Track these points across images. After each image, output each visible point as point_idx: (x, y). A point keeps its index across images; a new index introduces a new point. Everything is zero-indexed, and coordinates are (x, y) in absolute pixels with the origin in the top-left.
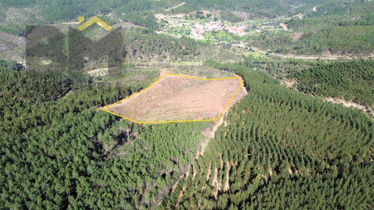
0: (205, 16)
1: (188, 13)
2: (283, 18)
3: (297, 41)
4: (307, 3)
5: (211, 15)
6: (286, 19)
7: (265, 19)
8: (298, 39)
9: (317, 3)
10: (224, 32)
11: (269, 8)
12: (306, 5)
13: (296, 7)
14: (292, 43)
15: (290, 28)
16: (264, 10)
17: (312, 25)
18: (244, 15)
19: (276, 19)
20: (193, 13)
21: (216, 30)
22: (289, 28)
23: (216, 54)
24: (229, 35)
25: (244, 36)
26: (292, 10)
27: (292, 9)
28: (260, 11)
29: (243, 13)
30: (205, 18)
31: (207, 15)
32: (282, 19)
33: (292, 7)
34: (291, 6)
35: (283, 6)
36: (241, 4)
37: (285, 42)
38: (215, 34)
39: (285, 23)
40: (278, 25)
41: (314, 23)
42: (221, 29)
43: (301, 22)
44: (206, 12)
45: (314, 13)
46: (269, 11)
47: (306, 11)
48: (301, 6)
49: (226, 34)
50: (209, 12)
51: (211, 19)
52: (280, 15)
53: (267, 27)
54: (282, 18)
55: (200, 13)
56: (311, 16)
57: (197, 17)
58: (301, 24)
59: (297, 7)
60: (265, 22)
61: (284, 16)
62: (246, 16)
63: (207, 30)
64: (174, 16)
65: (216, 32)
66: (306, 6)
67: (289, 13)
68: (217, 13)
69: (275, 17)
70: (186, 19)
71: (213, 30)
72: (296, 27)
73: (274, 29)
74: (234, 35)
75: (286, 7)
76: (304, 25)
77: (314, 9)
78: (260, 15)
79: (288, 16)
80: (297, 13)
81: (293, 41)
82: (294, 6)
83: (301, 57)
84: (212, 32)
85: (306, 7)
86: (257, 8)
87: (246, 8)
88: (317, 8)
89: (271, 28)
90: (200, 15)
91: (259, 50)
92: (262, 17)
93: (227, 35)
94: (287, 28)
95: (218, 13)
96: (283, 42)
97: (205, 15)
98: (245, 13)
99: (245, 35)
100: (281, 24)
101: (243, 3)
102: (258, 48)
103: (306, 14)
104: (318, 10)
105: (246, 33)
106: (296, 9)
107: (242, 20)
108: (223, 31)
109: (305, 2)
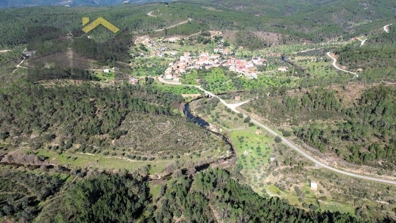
0: (213, 39)
1: (187, 34)
2: (335, 42)
3: (352, 106)
4: (373, 18)
5: (221, 38)
6: (339, 43)
7: (305, 43)
8: (356, 102)
9: (390, 19)
10: (222, 70)
11: (314, 26)
12: (371, 21)
13: (356, 24)
14: (339, 111)
15: (343, 63)
16: (307, 30)
17: (384, 59)
18: (273, 37)
19: (323, 44)
20: (195, 34)
21: (207, 68)
22: (341, 64)
23: (159, 137)
24: (228, 77)
25: (254, 79)
26: (350, 29)
27: (351, 27)
28: (299, 31)
29: (272, 34)
30: (210, 43)
31: (216, 39)
32: (333, 44)
33: (351, 25)
34: (349, 23)
35: (336, 23)
36: (274, 20)
37: (325, 106)
38: (204, 74)
39: (336, 53)
40: (324, 55)
41: (387, 56)
42: (217, 66)
43: (363, 54)
44: (214, 33)
45: (385, 35)
46: (314, 31)
47: (372, 31)
48: (364, 23)
49: (223, 75)
50: (220, 33)
51: (220, 44)
52: (330, 37)
53: (304, 58)
54: (332, 42)
55: (206, 35)
56: (381, 40)
57: (200, 40)
58: (364, 57)
59: (359, 24)
60: (304, 50)
61: (337, 38)
62: (276, 40)
63: (192, 67)
64: (166, 40)
65: (205, 72)
66: (372, 23)
67: (344, 33)
68: (231, 35)
69: (322, 40)
70: (182, 44)
71: (201, 68)
72: (354, 63)
73: (315, 64)
74: (237, 77)
75: (342, 24)
76: (369, 59)
77: (385, 29)
78: (298, 37)
79: (344, 38)
80: (358, 35)
81: (342, 107)
82: (353, 23)
83: (359, 171)
84: (199, 70)
85: (371, 25)
86: (297, 27)
87: (279, 27)
88: (390, 28)
89: (310, 60)
90: (205, 37)
91: (265, 123)
92: (301, 40)
93: (225, 77)
94: (337, 63)
95: (233, 35)
96: (321, 106)
97: (212, 37)
98: (275, 35)
99: (256, 78)
100: (328, 53)
101: (276, 20)
102: (263, 119)
103: (373, 37)
104: (392, 30)
105: (260, 72)
106: (356, 28)
107: (268, 45)
108: (219, 69)
109: (369, 18)
